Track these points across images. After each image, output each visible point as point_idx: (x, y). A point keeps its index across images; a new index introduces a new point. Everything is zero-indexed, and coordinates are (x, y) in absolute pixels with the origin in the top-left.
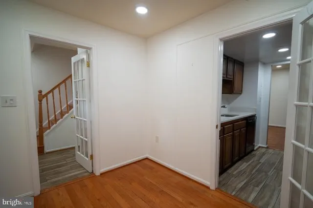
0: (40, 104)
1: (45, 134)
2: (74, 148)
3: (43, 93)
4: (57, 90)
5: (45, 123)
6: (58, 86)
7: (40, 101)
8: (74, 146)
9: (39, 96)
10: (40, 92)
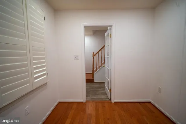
0: (93, 59)
1: (95, 73)
2: (104, 82)
3: (95, 54)
4: (100, 51)
5: (95, 69)
6: (101, 50)
7: (93, 57)
8: (104, 81)
9: (93, 55)
10: (94, 53)
